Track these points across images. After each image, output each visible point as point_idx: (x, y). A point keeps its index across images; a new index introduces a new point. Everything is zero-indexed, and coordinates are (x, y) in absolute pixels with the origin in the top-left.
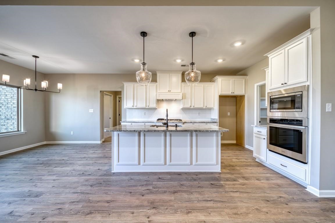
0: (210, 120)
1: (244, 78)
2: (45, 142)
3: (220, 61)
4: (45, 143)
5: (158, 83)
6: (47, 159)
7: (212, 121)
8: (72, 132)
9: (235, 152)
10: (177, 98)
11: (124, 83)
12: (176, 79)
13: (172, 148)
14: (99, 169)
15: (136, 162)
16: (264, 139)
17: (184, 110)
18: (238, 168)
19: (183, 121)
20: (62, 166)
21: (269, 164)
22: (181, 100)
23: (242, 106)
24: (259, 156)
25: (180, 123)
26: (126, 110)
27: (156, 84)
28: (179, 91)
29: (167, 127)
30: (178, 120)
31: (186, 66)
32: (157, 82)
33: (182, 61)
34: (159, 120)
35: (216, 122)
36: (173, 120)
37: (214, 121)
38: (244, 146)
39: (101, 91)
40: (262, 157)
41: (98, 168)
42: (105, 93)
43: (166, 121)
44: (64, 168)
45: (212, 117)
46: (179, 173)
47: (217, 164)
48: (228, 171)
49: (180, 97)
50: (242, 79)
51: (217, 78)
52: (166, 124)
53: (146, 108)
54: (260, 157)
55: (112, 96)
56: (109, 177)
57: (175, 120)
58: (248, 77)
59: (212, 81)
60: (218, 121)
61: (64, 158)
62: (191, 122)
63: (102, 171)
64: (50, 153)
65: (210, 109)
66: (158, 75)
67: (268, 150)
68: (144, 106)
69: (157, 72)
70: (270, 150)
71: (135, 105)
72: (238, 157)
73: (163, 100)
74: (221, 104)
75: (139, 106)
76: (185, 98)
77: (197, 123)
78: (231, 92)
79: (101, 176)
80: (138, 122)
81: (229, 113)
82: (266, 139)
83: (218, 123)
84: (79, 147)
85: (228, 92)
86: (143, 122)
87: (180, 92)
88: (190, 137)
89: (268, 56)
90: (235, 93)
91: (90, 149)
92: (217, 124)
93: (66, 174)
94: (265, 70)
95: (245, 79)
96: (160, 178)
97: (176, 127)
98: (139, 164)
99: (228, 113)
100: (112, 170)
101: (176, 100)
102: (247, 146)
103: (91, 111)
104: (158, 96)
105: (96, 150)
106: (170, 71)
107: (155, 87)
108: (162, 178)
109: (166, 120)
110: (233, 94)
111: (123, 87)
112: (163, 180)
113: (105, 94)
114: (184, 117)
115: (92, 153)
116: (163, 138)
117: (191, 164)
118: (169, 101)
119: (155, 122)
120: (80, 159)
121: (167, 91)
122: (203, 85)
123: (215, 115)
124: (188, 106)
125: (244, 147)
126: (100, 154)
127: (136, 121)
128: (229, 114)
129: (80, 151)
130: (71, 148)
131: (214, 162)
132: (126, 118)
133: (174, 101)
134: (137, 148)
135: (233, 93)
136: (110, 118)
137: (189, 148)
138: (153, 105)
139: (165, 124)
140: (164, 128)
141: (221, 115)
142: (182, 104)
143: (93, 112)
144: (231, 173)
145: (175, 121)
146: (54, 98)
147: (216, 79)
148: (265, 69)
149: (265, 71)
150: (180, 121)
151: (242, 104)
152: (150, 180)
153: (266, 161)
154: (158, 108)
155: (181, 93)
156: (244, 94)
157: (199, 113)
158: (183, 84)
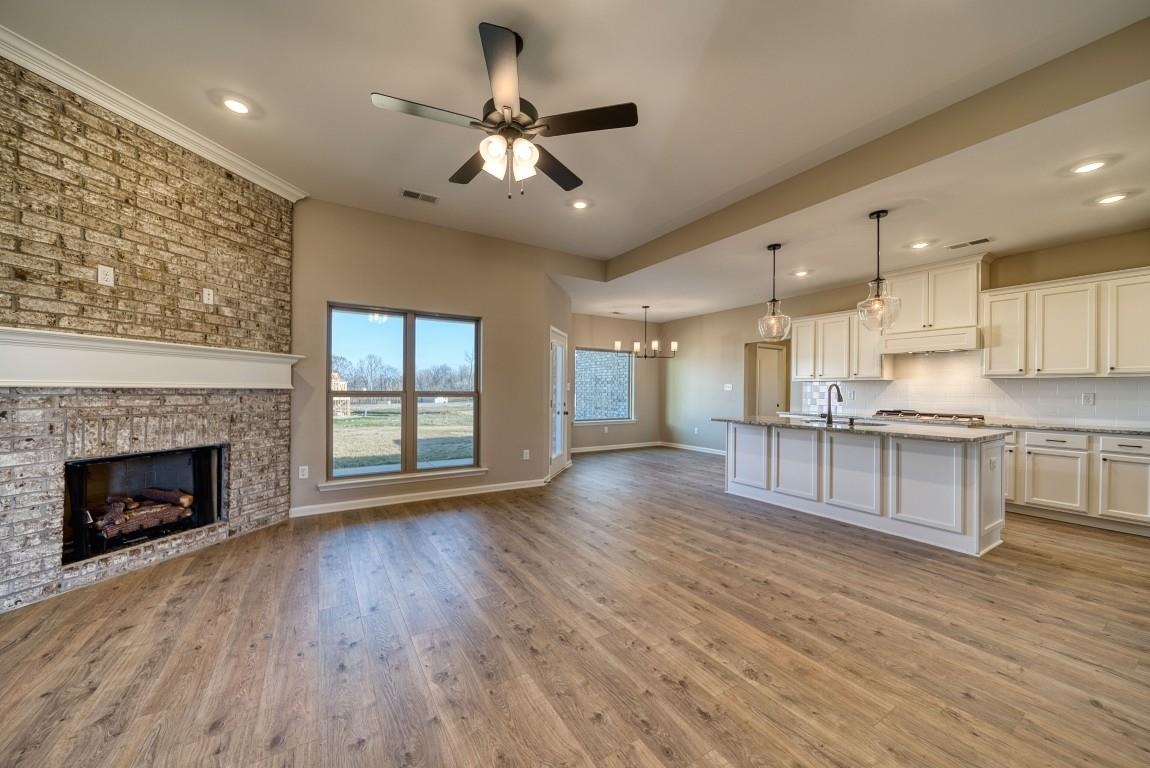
2: (660, 442)
10: (955, 347)
11: (792, 322)
15: (764, 483)
26: (802, 384)
28: (969, 321)
34: (881, 413)
39: (746, 345)
42: (759, 345)
47: (964, 533)
49: (970, 341)
53: (852, 380)
55: (784, 350)
68: (844, 374)
71: (820, 372)
76: (997, 343)
77: (1034, 429)
87: (971, 325)
88: (879, 450)
103: (728, 387)
104: (883, 344)
106: (931, 265)
117: (882, 515)
132: (800, 405)
134: (764, 458)
136: (778, 405)
142: (982, 365)
143: (731, 389)
146: (672, 364)
154: (898, 378)
155: (971, 332)
158: (986, 297)
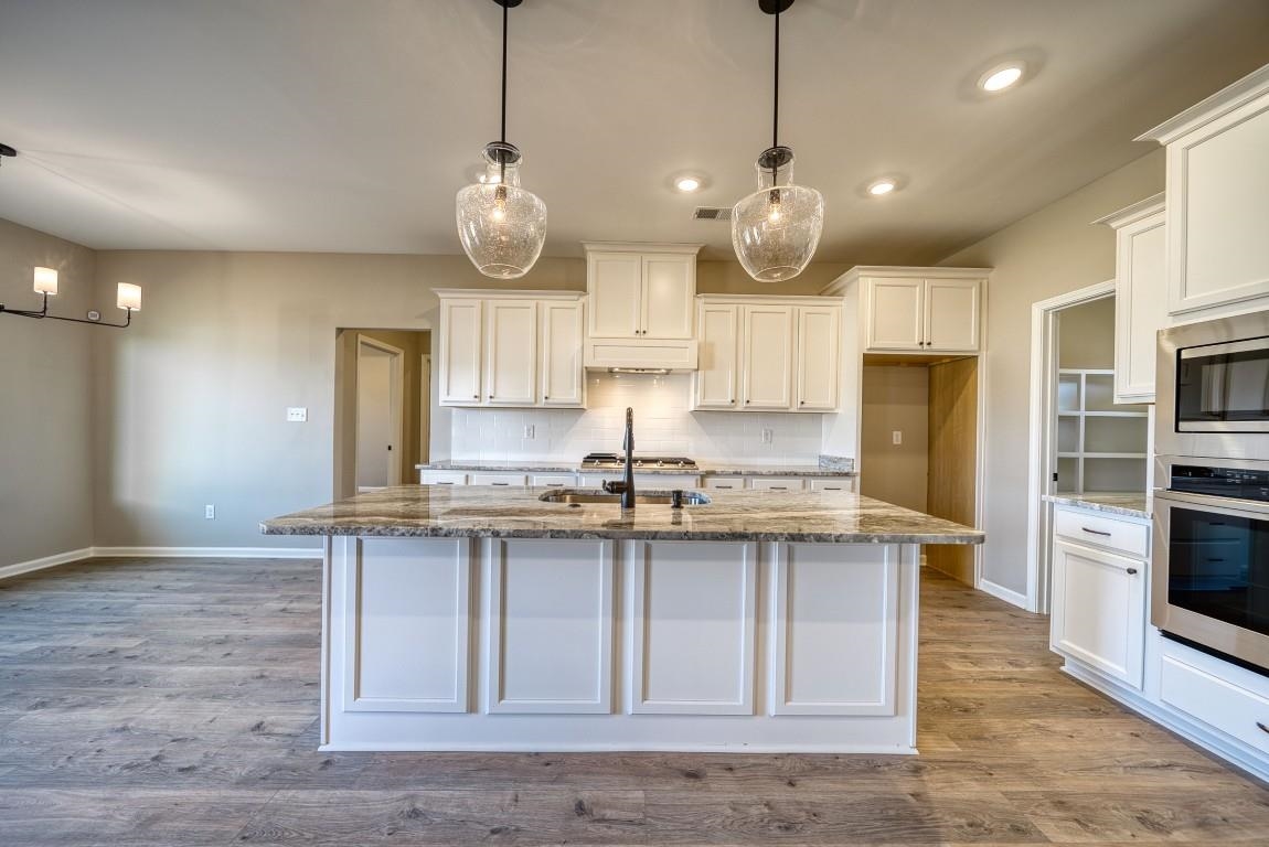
0: (812, 464)
1: (975, 279)
2: (92, 548)
3: (882, 189)
4: (91, 552)
5: (590, 298)
6: (34, 645)
7: (823, 470)
8: (212, 507)
9: (940, 617)
10: (675, 364)
11: (440, 295)
12: (672, 281)
13: (654, 623)
14: (259, 726)
15: (457, 699)
16: (1132, 571)
17: (706, 416)
18: (998, 725)
19: (702, 469)
20: (79, 699)
21: (1161, 705)
22: (688, 375)
23: (959, 403)
24: (1091, 655)
25: (687, 474)
26: (450, 413)
27: (583, 300)
28: (686, 332)
29: (630, 504)
30: (674, 461)
31: (719, 215)
32: (585, 291)
33: (705, 184)
34: (590, 459)
35: (847, 475)
36: (655, 461)
37: (833, 468)
38: (968, 582)
39: (340, 331)
40: (1108, 663)
41: (254, 720)
42: (361, 338)
43: (624, 465)
44: (77, 715)
45: (825, 453)
46: (692, 766)
47: (896, 713)
48: (954, 747)
49: (688, 359)
50: (968, 283)
51: (857, 279)
52: (623, 491)
53: (537, 406)
54: (1096, 661)
55: (402, 356)
56: (291, 793)
57: (666, 461)
58: (993, 274)
59: (831, 291)
60: (857, 469)
61: (122, 643)
62: (737, 474)
63: (272, 741)
64: (76, 612)
65: (816, 416)
66: (592, 259)
67: (1154, 632)
68: (527, 397)
69: (587, 247)
70: (1167, 634)
71: (488, 391)
72: (969, 645)
73: (611, 371)
74: (869, 396)
75: (507, 395)
76: (711, 366)
77: (761, 475)
78: (917, 342)
79: (245, 783)
80: (499, 470)
81: (900, 433)
82: (1141, 572)
83: (858, 479)
84: (229, 578)
85: (905, 340)
86: (521, 470)
87: (689, 337)
88: (754, 564)
89: (1162, 140)
90: (933, 347)
91: (273, 588)
92: (853, 483)
93: (62, 761)
94: (1114, 225)
95: (981, 284)
96: (581, 809)
97: (678, 505)
98: (472, 707)
99: (895, 433)
100: (323, 740)
101: (668, 372)
102: (983, 584)
103: (297, 415)
104: (588, 351)
105: (300, 598)
106: (644, 245)
107: (578, 313)
108: (596, 804)
109: (622, 460)
110: (926, 351)
111: (435, 315)
112: (602, 830)
113: (362, 343)
114: (708, 451)
115: (272, 614)
116: (603, 566)
117: (755, 713)
118: (640, 375)
119: (574, 470)
120: (197, 651)
121: (633, 334)
122: (787, 309)
123: (842, 441)
124: (723, 400)
125: (972, 588)
126: (307, 623)
127: (488, 466)
128: (897, 438)
129: (223, 601)
130: (189, 584)
131: (883, 700)
132: (447, 449)
133: (660, 379)
134: (459, 621)
135: (925, 347)
136: (390, 448)
137: (744, 625)
138: (569, 393)
139: (615, 488)
140: (613, 511)
141: (871, 441)
142: (696, 392)
143: (304, 419)
144: (975, 767)
145: (666, 466)
147: (852, 281)
148: (1109, 219)
149: (1114, 231)
150: (687, 467)
151: (960, 393)
152: (522, 825)
153: (1139, 686)
154: (593, 407)
155: (693, 346)
156: (977, 348)
157: (769, 435)
158: (701, 301)
